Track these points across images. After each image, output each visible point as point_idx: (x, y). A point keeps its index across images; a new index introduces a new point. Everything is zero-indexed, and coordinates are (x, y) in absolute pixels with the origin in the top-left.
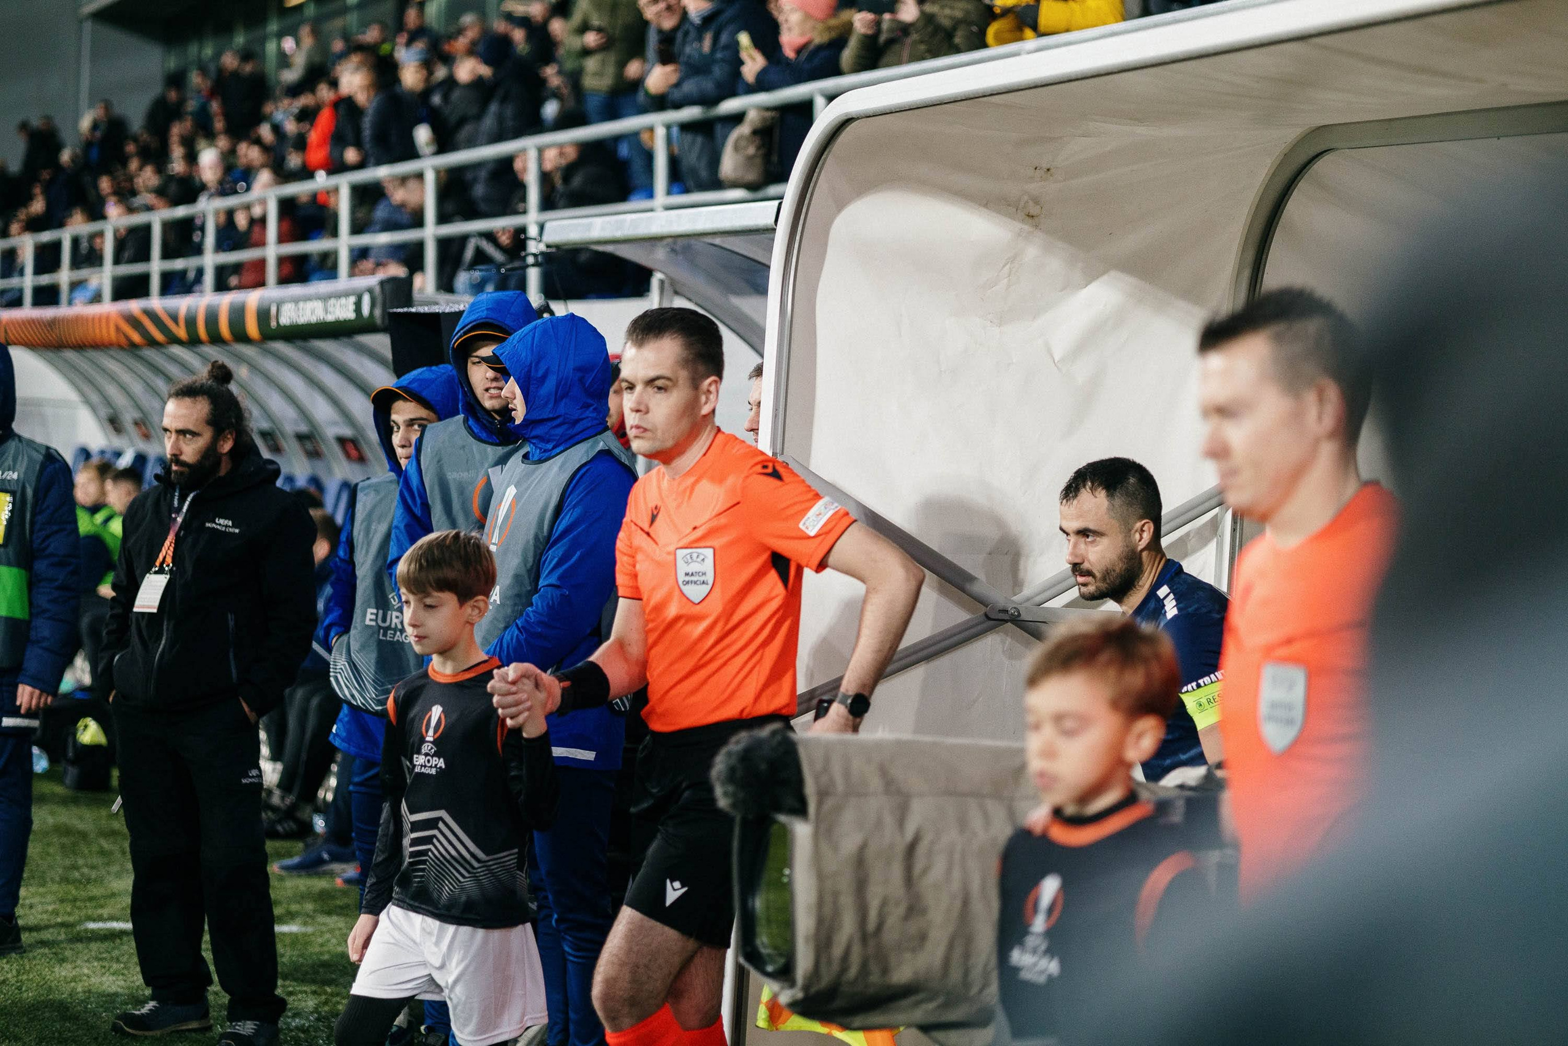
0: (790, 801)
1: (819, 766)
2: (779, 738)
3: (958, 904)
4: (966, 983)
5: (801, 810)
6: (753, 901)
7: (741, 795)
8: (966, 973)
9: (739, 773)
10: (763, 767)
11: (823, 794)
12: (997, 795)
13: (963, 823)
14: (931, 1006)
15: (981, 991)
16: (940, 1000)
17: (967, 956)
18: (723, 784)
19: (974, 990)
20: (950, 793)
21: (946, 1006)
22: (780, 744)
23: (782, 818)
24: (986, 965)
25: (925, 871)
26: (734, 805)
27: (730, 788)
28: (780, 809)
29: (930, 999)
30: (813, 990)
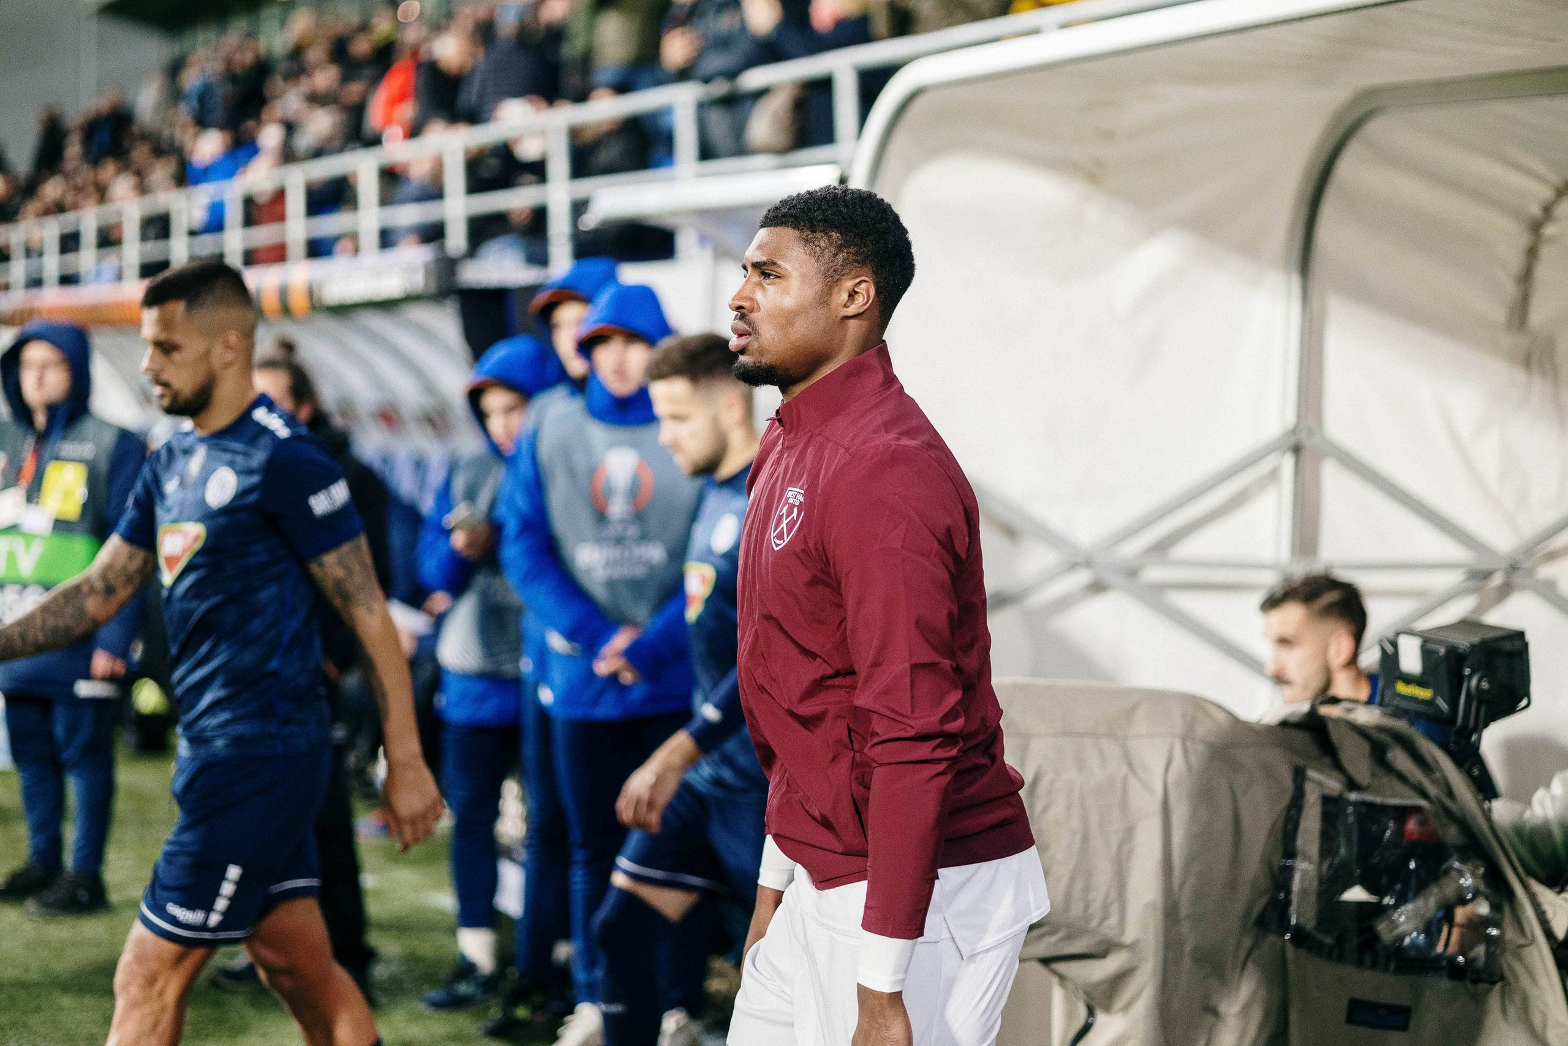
3: (1078, 840)
4: (1087, 918)
8: (1087, 907)
12: (1111, 735)
13: (1080, 763)
14: (1053, 939)
15: (1100, 924)
16: (1061, 934)
17: (1087, 890)
19: (1094, 924)
20: (1066, 733)
21: (1069, 938)
24: (1106, 898)
25: (1046, 809)
29: (1053, 933)
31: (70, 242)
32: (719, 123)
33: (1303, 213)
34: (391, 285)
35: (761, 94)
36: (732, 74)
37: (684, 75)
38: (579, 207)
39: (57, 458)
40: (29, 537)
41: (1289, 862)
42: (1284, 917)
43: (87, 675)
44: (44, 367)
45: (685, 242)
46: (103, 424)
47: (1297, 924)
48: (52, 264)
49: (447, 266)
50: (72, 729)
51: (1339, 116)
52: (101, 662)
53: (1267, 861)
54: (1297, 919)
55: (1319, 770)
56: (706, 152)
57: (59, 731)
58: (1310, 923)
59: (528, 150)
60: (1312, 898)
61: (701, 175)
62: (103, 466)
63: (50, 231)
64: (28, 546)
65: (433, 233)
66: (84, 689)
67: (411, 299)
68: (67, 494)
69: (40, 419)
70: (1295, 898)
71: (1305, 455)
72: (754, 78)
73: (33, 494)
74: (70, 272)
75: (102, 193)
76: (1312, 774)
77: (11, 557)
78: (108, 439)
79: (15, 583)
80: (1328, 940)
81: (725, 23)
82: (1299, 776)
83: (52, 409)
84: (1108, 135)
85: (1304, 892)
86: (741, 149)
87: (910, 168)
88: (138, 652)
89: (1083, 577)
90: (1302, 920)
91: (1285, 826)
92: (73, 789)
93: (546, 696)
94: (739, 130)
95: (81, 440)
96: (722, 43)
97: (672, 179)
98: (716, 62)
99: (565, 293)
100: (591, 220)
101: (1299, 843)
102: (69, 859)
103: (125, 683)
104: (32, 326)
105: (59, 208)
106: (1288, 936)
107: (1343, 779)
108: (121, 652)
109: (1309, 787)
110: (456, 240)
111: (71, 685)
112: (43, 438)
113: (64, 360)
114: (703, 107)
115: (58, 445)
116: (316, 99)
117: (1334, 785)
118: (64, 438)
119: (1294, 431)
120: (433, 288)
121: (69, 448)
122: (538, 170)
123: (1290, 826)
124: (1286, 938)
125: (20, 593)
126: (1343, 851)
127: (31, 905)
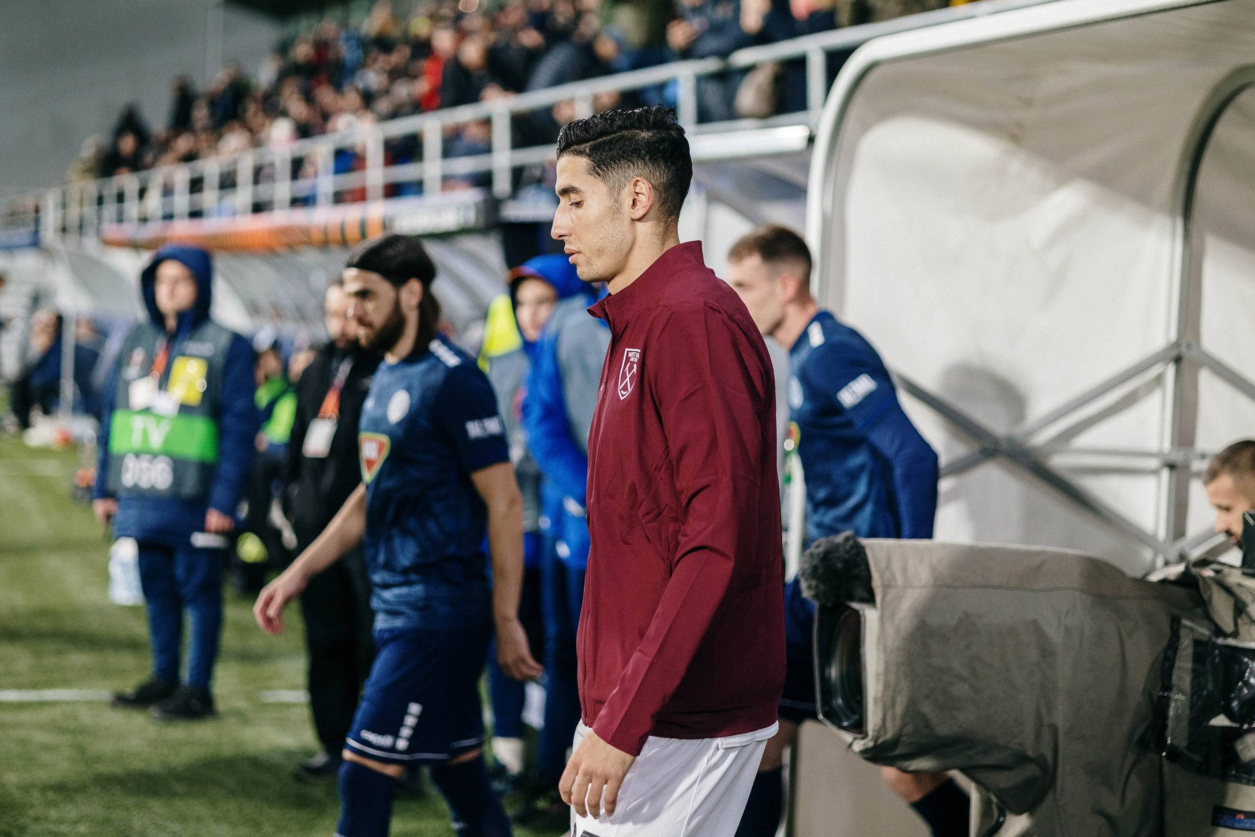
0: (860, 592)
1: (883, 565)
2: (851, 542)
5: (870, 599)
6: (830, 671)
7: (822, 587)
9: (820, 571)
10: (840, 565)
11: (886, 587)
15: (1010, 741)
16: (978, 748)
18: (807, 580)
22: (852, 547)
23: (855, 605)
26: (816, 596)
27: (814, 583)
28: (852, 599)
30: (880, 741)
31: (196, 185)
32: (713, 93)
33: (1186, 167)
34: (449, 220)
35: (748, 70)
36: (724, 54)
37: (687, 53)
39: (183, 355)
40: (159, 417)
41: (1166, 694)
42: (1162, 737)
43: (202, 528)
44: (175, 282)
46: (221, 328)
47: (1171, 744)
48: (182, 201)
49: (493, 205)
50: (190, 570)
51: (1217, 89)
52: (214, 519)
53: (1147, 692)
54: (1171, 741)
55: (1190, 619)
56: (703, 117)
57: (180, 571)
58: (1182, 743)
60: (1185, 724)
61: (699, 134)
62: (220, 361)
63: (181, 176)
64: (158, 424)
65: (483, 180)
66: (200, 540)
67: (464, 231)
68: (191, 384)
69: (171, 323)
70: (1170, 724)
71: (1185, 364)
72: (743, 57)
73: (164, 382)
74: (197, 208)
76: (1186, 622)
77: (145, 433)
78: (224, 341)
79: (148, 453)
80: (1197, 758)
81: (722, 12)
82: (1175, 624)
83: (181, 316)
84: (1028, 103)
85: (1178, 717)
86: (731, 114)
87: (866, 127)
88: (244, 510)
90: (1176, 742)
91: (1163, 663)
92: (190, 620)
93: (563, 550)
94: (729, 99)
95: (201, 340)
96: (717, 29)
98: (712, 43)
101: (1174, 679)
102: (186, 674)
103: (233, 536)
104: (165, 249)
105: (189, 157)
106: (1164, 754)
107: (1213, 627)
108: (229, 511)
109: (1183, 632)
110: (502, 185)
111: (189, 537)
112: (173, 338)
113: (192, 276)
114: (702, 79)
115: (185, 344)
117: (1204, 631)
118: (191, 338)
119: (1177, 344)
120: (482, 222)
121: (193, 346)
123: (1167, 665)
124: (1163, 755)
125: (151, 461)
126: (1210, 686)
127: (154, 711)
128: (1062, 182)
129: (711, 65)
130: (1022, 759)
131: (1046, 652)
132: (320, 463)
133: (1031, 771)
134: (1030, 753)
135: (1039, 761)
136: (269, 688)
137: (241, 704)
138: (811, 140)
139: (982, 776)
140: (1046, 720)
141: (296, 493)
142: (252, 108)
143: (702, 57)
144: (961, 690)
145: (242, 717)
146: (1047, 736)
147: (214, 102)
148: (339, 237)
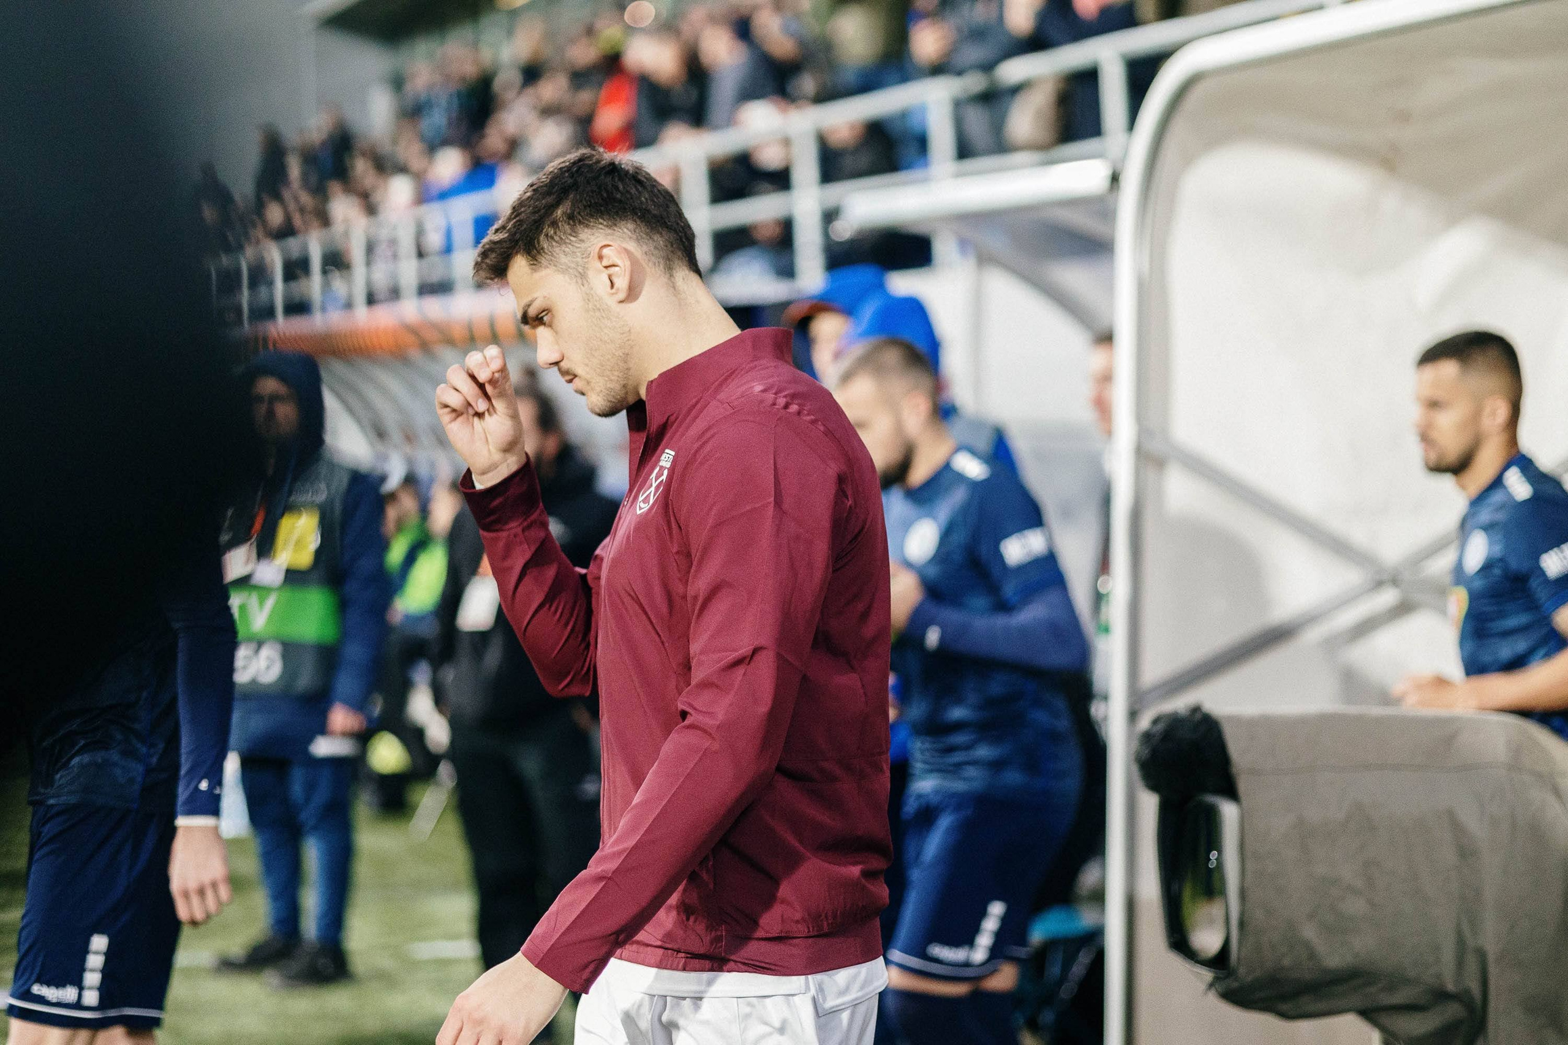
0: (1216, 781)
1: (1242, 742)
5: (1231, 792)
10: (1184, 745)
11: (1250, 773)
14: (1373, 989)
16: (1381, 984)
21: (1391, 988)
22: (1201, 722)
23: (1209, 798)
28: (1204, 790)
30: (1249, 979)
31: (295, 269)
32: (977, 120)
36: (988, 67)
37: (938, 69)
38: (830, 216)
39: (291, 508)
40: (259, 589)
43: (324, 731)
44: (273, 405)
45: (944, 248)
46: (337, 463)
48: (276, 294)
50: (310, 787)
52: (341, 718)
56: (964, 151)
57: (297, 788)
59: (770, 158)
61: (959, 175)
63: (274, 258)
64: (258, 598)
66: (324, 747)
68: (299, 543)
72: (1014, 70)
73: (265, 549)
74: (296, 301)
75: (324, 219)
77: (244, 612)
78: (341, 482)
81: (982, 12)
83: (283, 449)
84: (1404, 117)
86: (1001, 146)
87: (1188, 160)
89: (1388, 597)
92: (313, 852)
94: (998, 127)
96: (977, 34)
97: (925, 180)
98: (974, 53)
99: (820, 306)
100: (845, 229)
102: (310, 926)
103: (364, 738)
105: (284, 233)
108: (359, 705)
111: (308, 744)
113: (295, 395)
114: (958, 105)
116: (548, 111)
122: (781, 180)
125: (256, 650)
127: (271, 978)
128: (1453, 220)
129: (974, 83)
130: (1441, 996)
131: (1466, 852)
132: (481, 638)
133: (1453, 1011)
134: (1450, 987)
135: (1462, 997)
136: (424, 939)
137: (385, 962)
138: (1115, 179)
139: (1385, 1019)
140: (1471, 942)
141: (452, 678)
142: (361, 167)
143: (959, 73)
144: (1355, 906)
145: (387, 979)
146: (1472, 966)
147: (310, 158)
148: (488, 332)
